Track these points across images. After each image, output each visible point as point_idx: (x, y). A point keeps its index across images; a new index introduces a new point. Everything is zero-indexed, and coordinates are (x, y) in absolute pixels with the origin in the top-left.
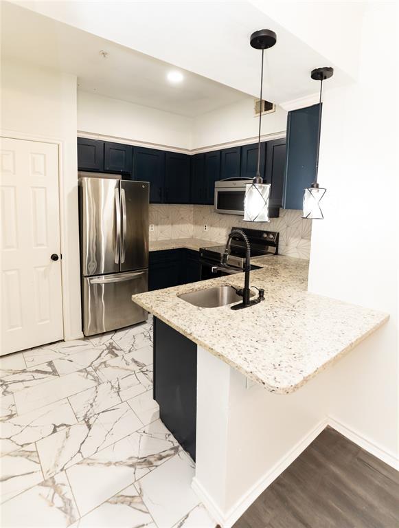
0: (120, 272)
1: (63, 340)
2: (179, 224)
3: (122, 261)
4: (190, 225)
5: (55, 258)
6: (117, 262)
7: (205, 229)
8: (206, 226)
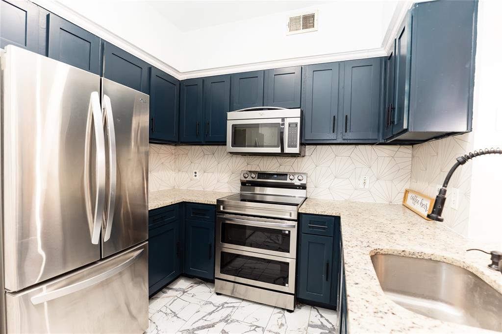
0: (101, 260)
3: (106, 238)
4: (170, 172)
6: (95, 241)
7: (195, 176)
8: (196, 173)
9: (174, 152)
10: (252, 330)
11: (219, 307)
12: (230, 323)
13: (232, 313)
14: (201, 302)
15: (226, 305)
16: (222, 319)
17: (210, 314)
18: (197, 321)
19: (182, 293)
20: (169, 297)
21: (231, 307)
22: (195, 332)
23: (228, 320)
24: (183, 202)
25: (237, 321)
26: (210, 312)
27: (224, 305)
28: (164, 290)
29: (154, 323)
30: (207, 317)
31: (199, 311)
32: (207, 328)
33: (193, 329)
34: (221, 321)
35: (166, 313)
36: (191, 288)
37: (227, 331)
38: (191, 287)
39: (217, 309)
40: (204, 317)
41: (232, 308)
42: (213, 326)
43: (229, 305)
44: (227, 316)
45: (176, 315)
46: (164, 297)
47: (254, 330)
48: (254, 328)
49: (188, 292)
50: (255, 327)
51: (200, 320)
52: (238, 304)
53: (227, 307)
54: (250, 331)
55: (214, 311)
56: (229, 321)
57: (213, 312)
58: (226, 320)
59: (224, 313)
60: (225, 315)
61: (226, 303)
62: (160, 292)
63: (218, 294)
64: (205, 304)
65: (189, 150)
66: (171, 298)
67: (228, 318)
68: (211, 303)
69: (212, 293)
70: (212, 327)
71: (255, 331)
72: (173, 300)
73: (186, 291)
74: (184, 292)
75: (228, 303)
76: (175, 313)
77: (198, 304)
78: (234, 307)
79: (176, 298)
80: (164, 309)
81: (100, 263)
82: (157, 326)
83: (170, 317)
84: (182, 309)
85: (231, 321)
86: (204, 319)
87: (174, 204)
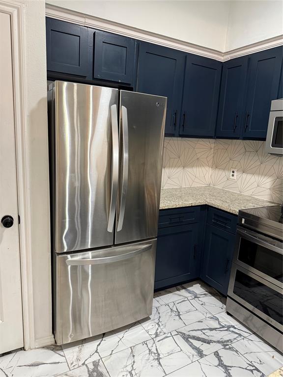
0: (115, 245)
1: (23, 349)
2: (193, 167)
3: (119, 228)
4: (207, 168)
5: (8, 222)
6: (110, 229)
7: (233, 175)
8: (233, 172)
9: (213, 146)
10: (249, 370)
11: (223, 327)
12: (227, 349)
13: (235, 341)
14: (208, 314)
15: (232, 329)
16: (221, 340)
17: (211, 329)
18: (196, 330)
19: (193, 297)
20: (180, 295)
21: (237, 333)
22: (189, 339)
23: (228, 345)
24: (206, 205)
25: (237, 351)
26: (212, 327)
27: (230, 328)
28: (179, 287)
29: (159, 313)
30: (207, 331)
31: (202, 322)
32: (202, 341)
33: (189, 335)
34: (219, 342)
35: (171, 310)
36: (204, 296)
37: (220, 355)
38: (205, 294)
39: (221, 328)
40: (204, 329)
41: (237, 335)
42: (209, 343)
43: (236, 331)
44: (228, 341)
45: (179, 315)
46: (176, 294)
47: (252, 371)
48: (252, 368)
49: (199, 299)
50: (254, 368)
51: (198, 330)
52: (246, 335)
53: (233, 332)
54: (246, 369)
55: (217, 328)
56: (227, 347)
57: (215, 329)
58: (225, 344)
59: (226, 336)
60: (226, 338)
61: (233, 327)
62: (175, 288)
63: (228, 314)
64: (211, 318)
65: (229, 145)
66: (182, 297)
67: (228, 343)
68: (217, 319)
69: (224, 310)
70: (207, 343)
71: (251, 373)
72: (182, 300)
73: (198, 296)
74: (196, 297)
75: (235, 328)
76: (179, 312)
77: (203, 314)
78: (240, 335)
79: (186, 299)
80: (171, 305)
81: (113, 248)
82: (160, 317)
83: (173, 314)
84: (188, 312)
85: (230, 348)
86: (204, 331)
87: (194, 206)
